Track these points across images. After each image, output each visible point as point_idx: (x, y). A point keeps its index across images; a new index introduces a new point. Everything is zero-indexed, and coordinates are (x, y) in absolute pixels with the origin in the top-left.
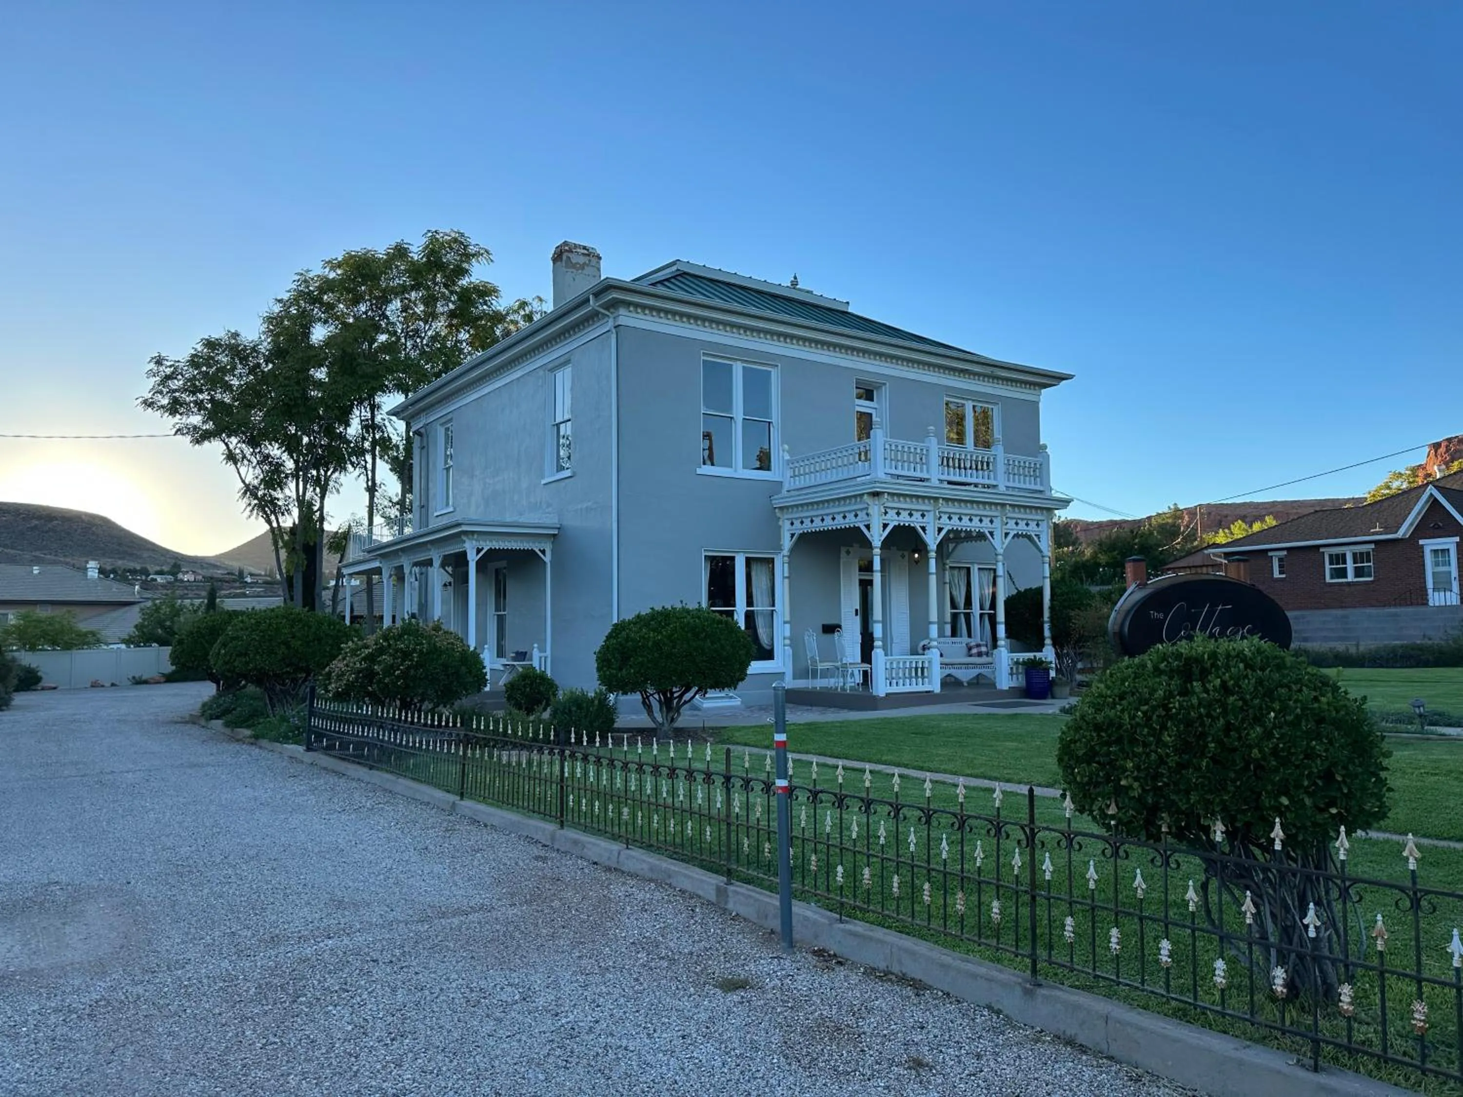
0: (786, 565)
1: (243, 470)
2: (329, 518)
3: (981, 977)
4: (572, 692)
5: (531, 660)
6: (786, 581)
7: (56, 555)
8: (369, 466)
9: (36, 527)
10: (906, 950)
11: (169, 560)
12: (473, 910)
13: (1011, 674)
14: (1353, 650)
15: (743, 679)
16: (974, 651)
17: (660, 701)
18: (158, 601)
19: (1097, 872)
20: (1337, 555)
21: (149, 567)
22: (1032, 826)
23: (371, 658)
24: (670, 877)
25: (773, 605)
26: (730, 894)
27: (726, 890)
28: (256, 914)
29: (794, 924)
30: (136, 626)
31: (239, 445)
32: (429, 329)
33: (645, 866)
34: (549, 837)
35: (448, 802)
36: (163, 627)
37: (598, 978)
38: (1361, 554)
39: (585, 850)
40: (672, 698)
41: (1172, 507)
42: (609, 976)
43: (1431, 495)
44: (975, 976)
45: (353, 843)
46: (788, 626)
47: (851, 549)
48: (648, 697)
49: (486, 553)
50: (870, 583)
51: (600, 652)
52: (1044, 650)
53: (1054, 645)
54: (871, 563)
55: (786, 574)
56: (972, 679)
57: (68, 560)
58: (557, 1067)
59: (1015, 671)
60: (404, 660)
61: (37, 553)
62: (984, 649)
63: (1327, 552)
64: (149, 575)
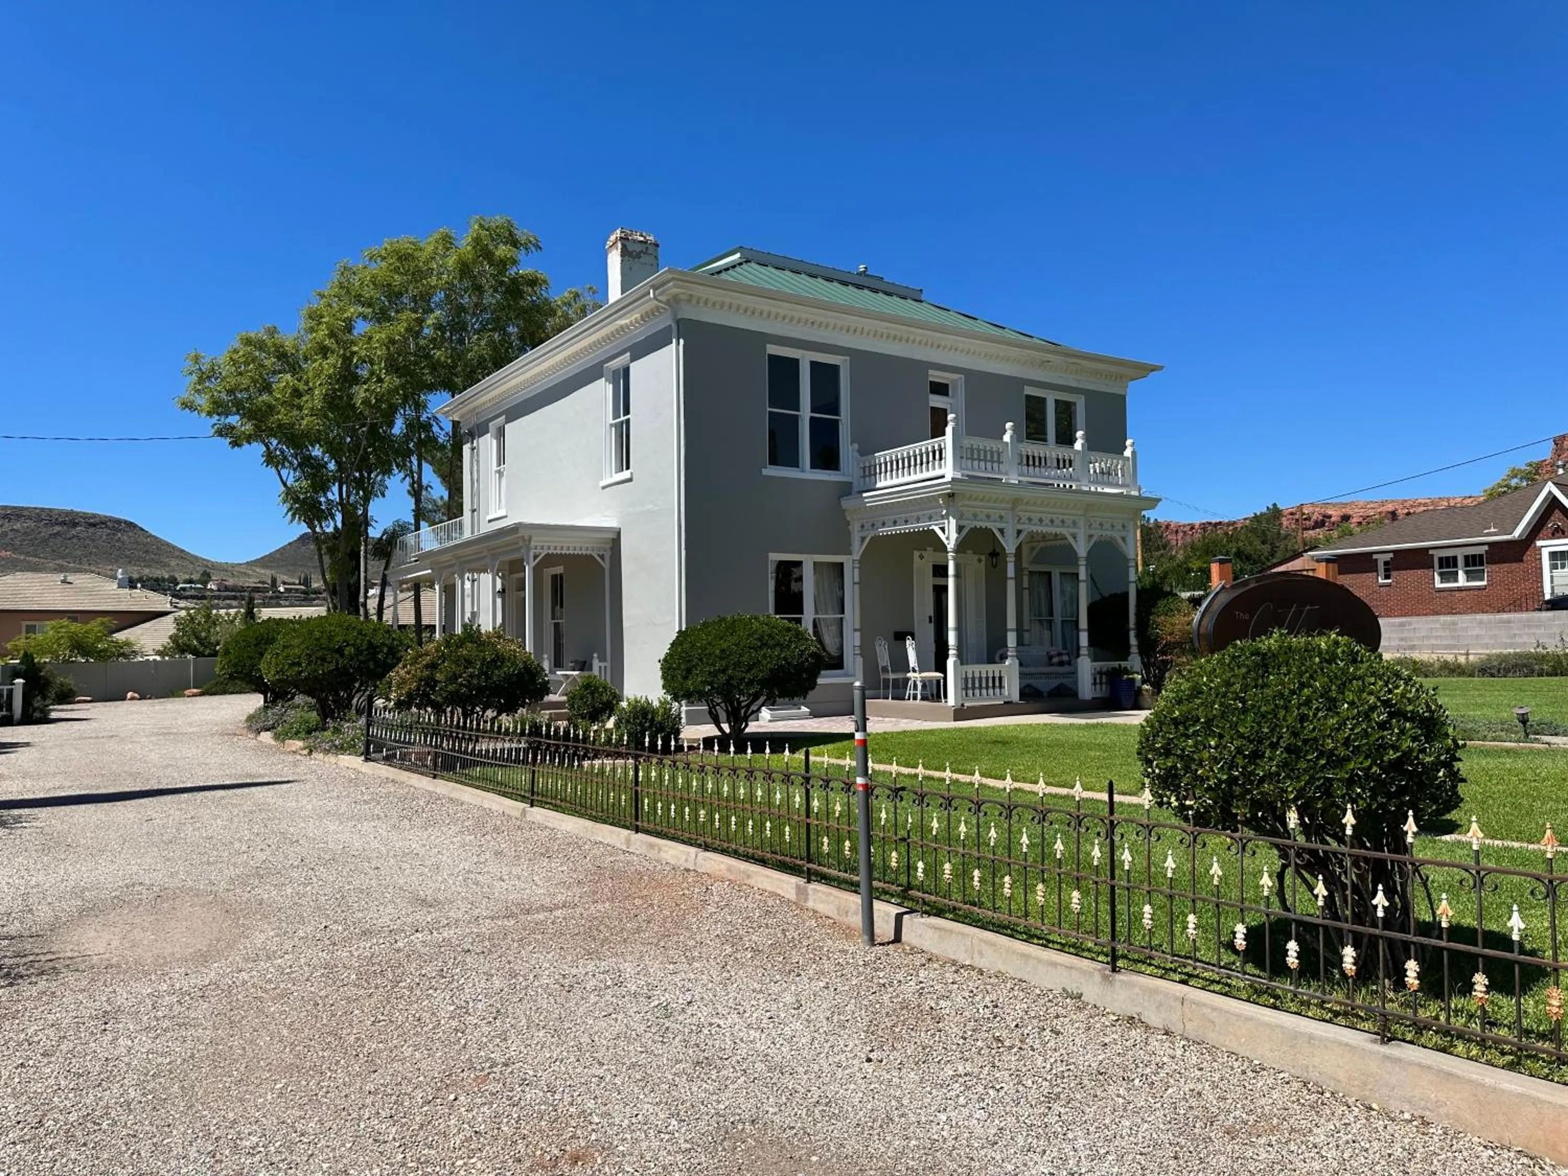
0: (857, 571)
1: (284, 473)
2: (373, 523)
3: (1062, 965)
4: (636, 701)
5: (591, 670)
6: (857, 587)
7: (80, 563)
8: (415, 468)
9: (58, 534)
10: (986, 942)
11: (198, 569)
12: (557, 907)
13: (1095, 684)
14: (1462, 660)
15: (813, 688)
16: (1055, 660)
17: (727, 711)
18: (192, 611)
19: (1175, 861)
20: (1447, 558)
21: (177, 576)
22: (1112, 818)
23: (433, 666)
24: (749, 877)
25: (843, 612)
26: (810, 892)
27: (806, 889)
28: (343, 912)
29: (875, 919)
30: (171, 637)
31: (280, 446)
32: (476, 322)
33: (723, 867)
34: (623, 841)
35: (518, 809)
36: (198, 638)
37: (686, 967)
38: (1474, 556)
39: (662, 853)
40: (739, 708)
41: (1271, 507)
42: (696, 965)
43: (1550, 492)
44: (1054, 965)
45: (428, 847)
46: (858, 634)
47: (924, 554)
48: (714, 707)
49: (543, 558)
50: (945, 588)
51: (665, 660)
52: (1130, 658)
53: (1141, 653)
54: (945, 568)
55: (857, 579)
56: (1053, 690)
57: (93, 568)
58: (654, 1042)
59: (1098, 681)
60: (466, 668)
61: (60, 562)
62: (1065, 658)
63: (1438, 554)
64: (178, 584)
